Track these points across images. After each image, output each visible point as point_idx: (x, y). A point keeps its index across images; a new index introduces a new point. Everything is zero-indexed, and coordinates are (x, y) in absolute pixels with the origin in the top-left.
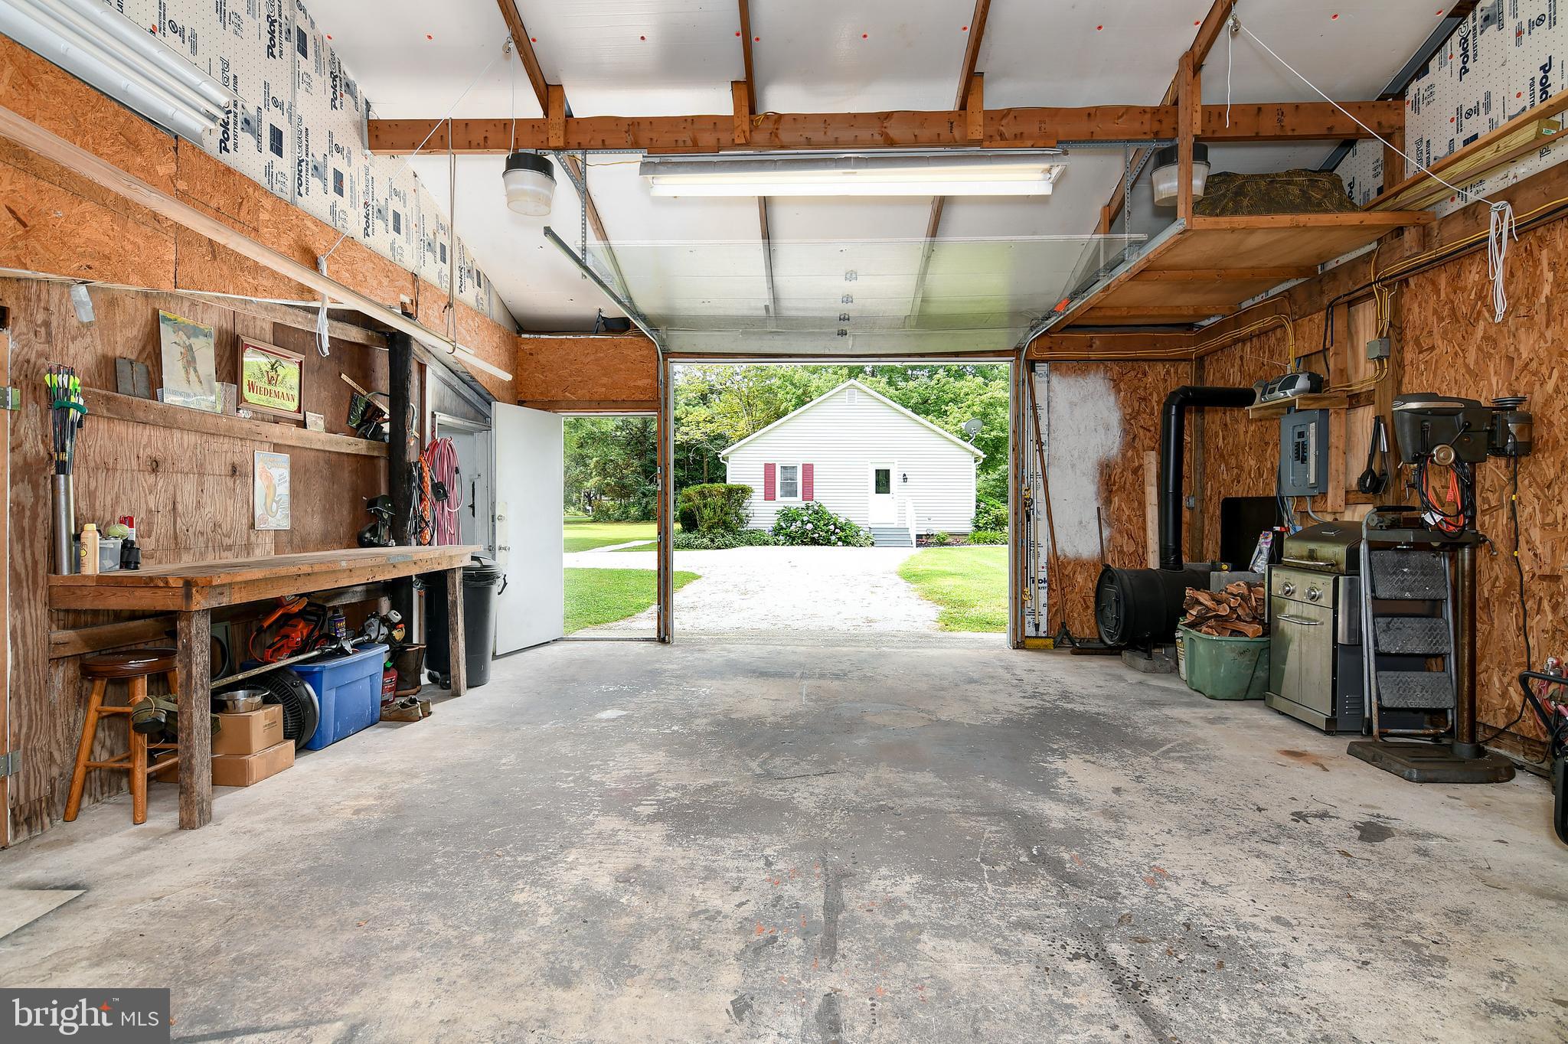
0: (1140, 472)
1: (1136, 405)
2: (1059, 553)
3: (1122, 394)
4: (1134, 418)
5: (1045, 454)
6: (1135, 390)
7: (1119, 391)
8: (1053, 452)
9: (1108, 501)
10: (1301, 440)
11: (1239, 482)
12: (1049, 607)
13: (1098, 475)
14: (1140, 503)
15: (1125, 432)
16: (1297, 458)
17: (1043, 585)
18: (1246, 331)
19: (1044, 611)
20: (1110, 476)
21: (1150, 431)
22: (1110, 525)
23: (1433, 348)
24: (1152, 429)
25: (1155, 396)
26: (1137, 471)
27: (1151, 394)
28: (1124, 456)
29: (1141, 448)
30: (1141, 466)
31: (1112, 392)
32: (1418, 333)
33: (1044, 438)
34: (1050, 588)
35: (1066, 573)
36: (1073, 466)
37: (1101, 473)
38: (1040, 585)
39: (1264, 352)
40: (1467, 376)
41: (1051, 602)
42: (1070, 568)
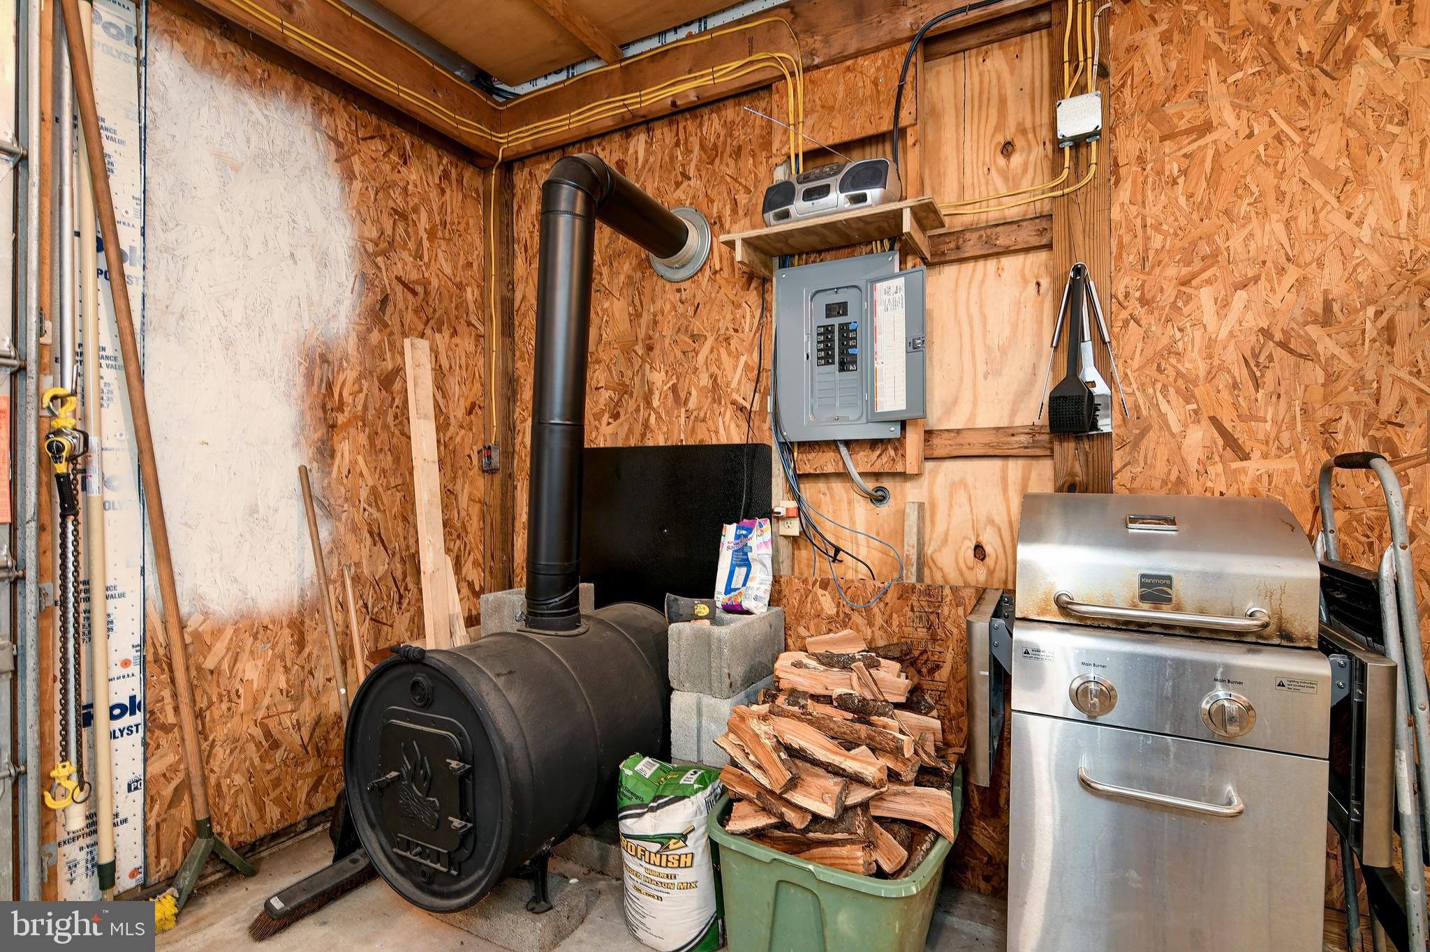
0: (397, 386)
1: (388, 224)
2: (185, 608)
3: (357, 185)
4: (384, 253)
5: (134, 292)
6: (386, 187)
7: (349, 176)
8: (158, 291)
9: (326, 452)
10: (836, 321)
11: (616, 416)
12: (146, 785)
13: (300, 380)
14: (397, 460)
15: (366, 281)
16: (827, 359)
17: (127, 720)
18: (655, 96)
19: (132, 805)
20: (330, 386)
21: (414, 293)
22: (330, 513)
23: (1206, 127)
24: (420, 289)
25: (424, 216)
26: (391, 380)
27: (416, 210)
28: (363, 339)
29: (397, 329)
30: (399, 371)
31: (335, 171)
32: (1160, 96)
33: (128, 237)
34: (152, 725)
35: (210, 663)
36: (228, 345)
37: (309, 376)
38: (118, 724)
39: (688, 151)
40: (1316, 185)
41: (156, 767)
42: (220, 648)
